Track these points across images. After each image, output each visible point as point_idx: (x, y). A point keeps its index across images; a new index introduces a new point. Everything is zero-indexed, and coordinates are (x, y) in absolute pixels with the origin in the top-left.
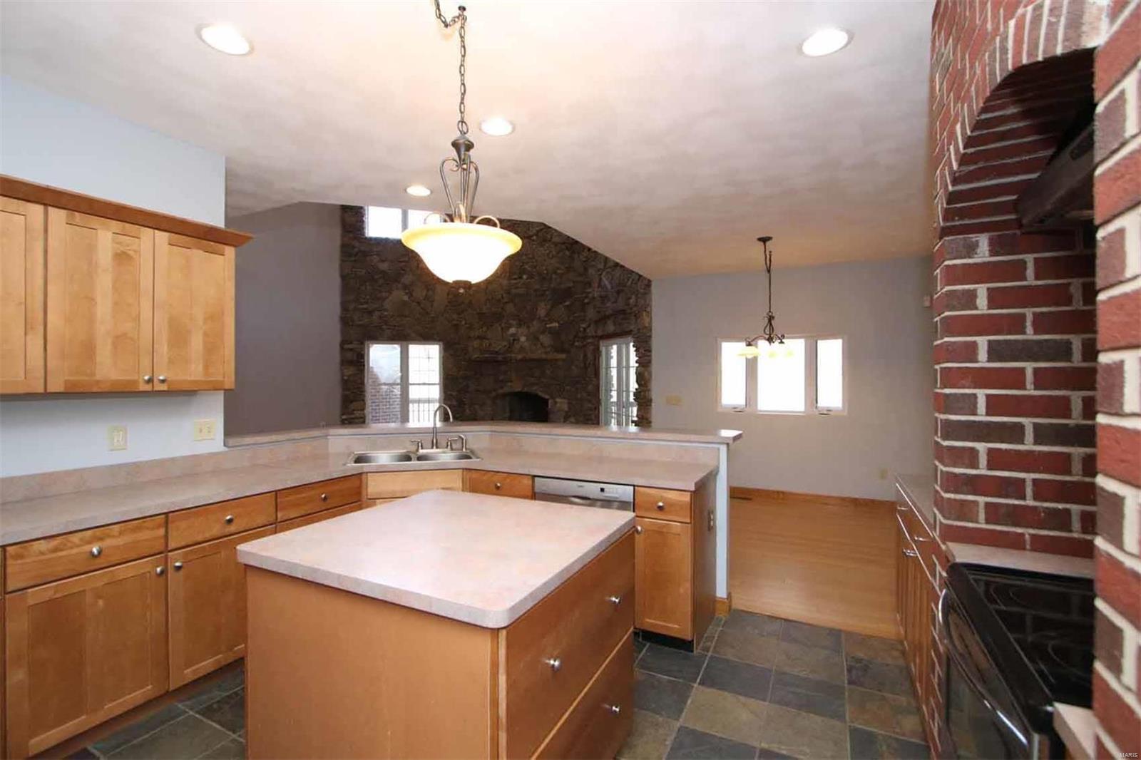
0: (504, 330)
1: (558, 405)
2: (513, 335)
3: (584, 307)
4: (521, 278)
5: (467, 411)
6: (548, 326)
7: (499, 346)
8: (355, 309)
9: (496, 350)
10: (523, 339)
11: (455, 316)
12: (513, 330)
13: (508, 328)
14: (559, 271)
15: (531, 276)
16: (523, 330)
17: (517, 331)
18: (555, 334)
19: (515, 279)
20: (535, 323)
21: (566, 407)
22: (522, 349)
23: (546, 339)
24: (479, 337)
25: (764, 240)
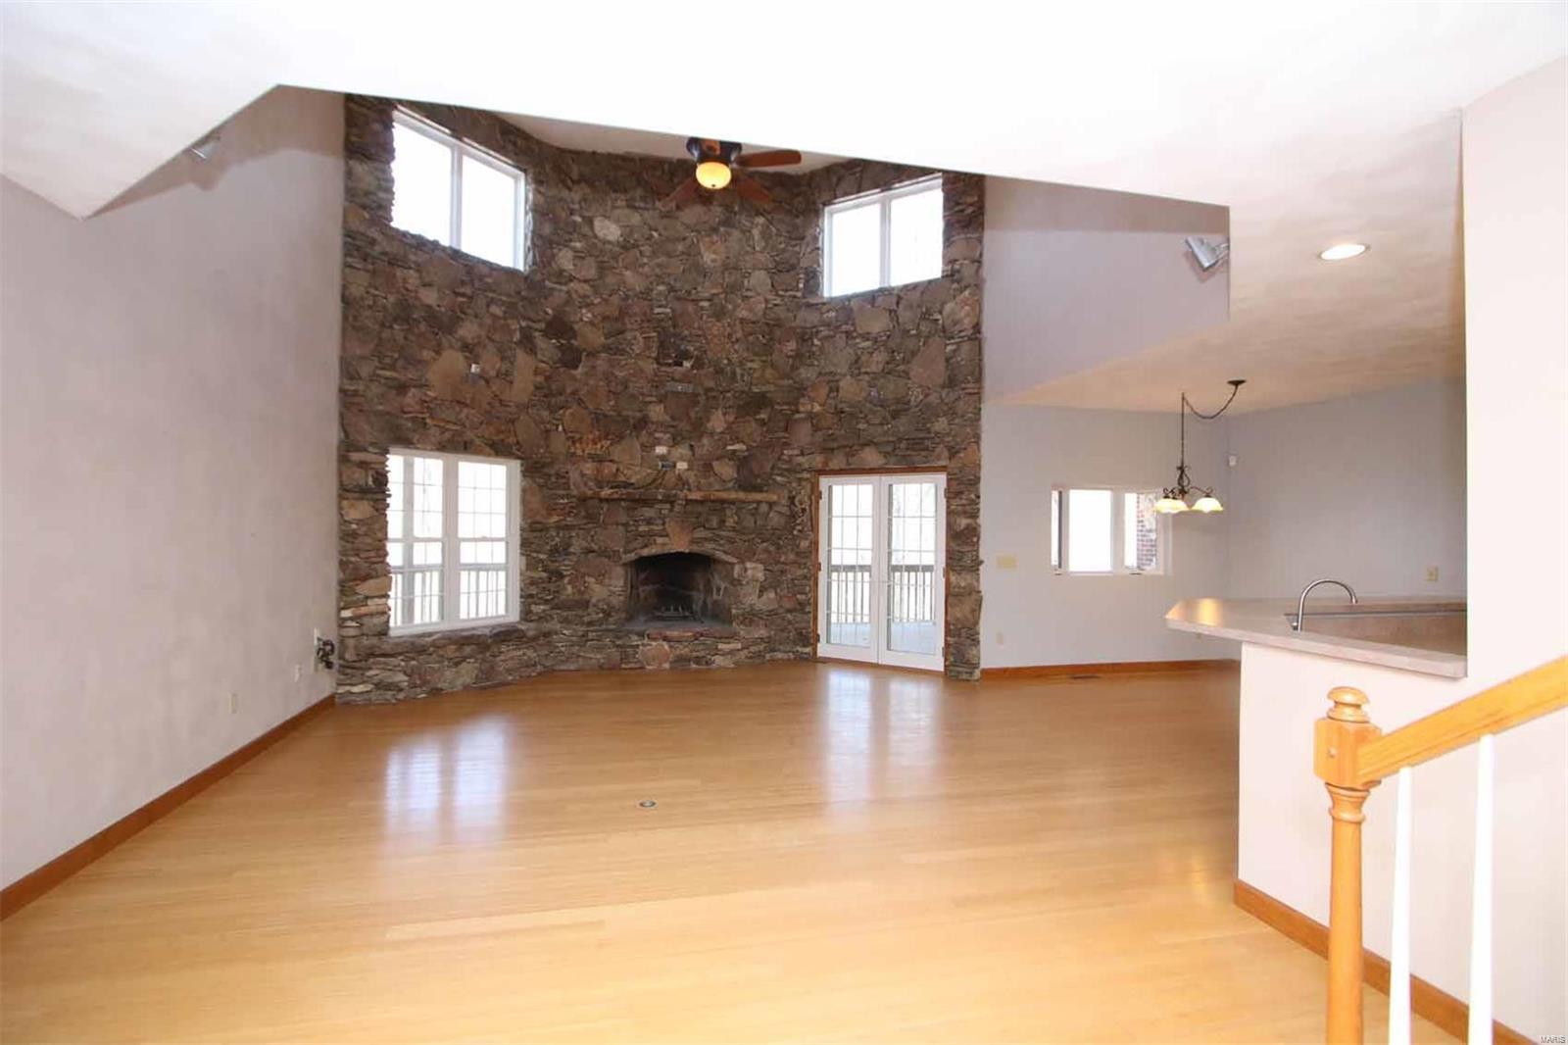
0: (648, 448)
1: (749, 572)
2: (662, 458)
3: (788, 425)
4: (681, 365)
5: (569, 589)
6: (730, 448)
7: (637, 474)
8: (374, 378)
9: (633, 481)
10: (682, 466)
11: (545, 414)
12: (661, 450)
13: (653, 447)
14: (749, 365)
15: (699, 364)
16: (683, 450)
17: (669, 452)
18: (742, 462)
19: (670, 365)
20: (705, 441)
21: (761, 576)
22: (682, 484)
23: (726, 470)
24: (593, 457)
25: (1237, 383)
